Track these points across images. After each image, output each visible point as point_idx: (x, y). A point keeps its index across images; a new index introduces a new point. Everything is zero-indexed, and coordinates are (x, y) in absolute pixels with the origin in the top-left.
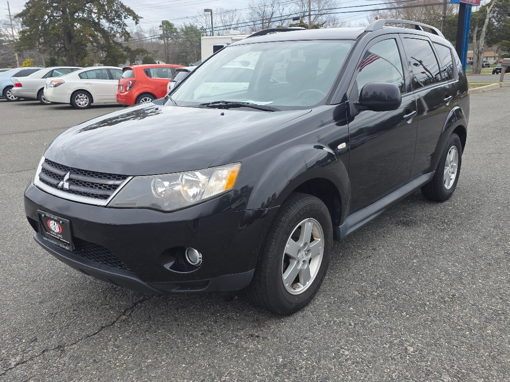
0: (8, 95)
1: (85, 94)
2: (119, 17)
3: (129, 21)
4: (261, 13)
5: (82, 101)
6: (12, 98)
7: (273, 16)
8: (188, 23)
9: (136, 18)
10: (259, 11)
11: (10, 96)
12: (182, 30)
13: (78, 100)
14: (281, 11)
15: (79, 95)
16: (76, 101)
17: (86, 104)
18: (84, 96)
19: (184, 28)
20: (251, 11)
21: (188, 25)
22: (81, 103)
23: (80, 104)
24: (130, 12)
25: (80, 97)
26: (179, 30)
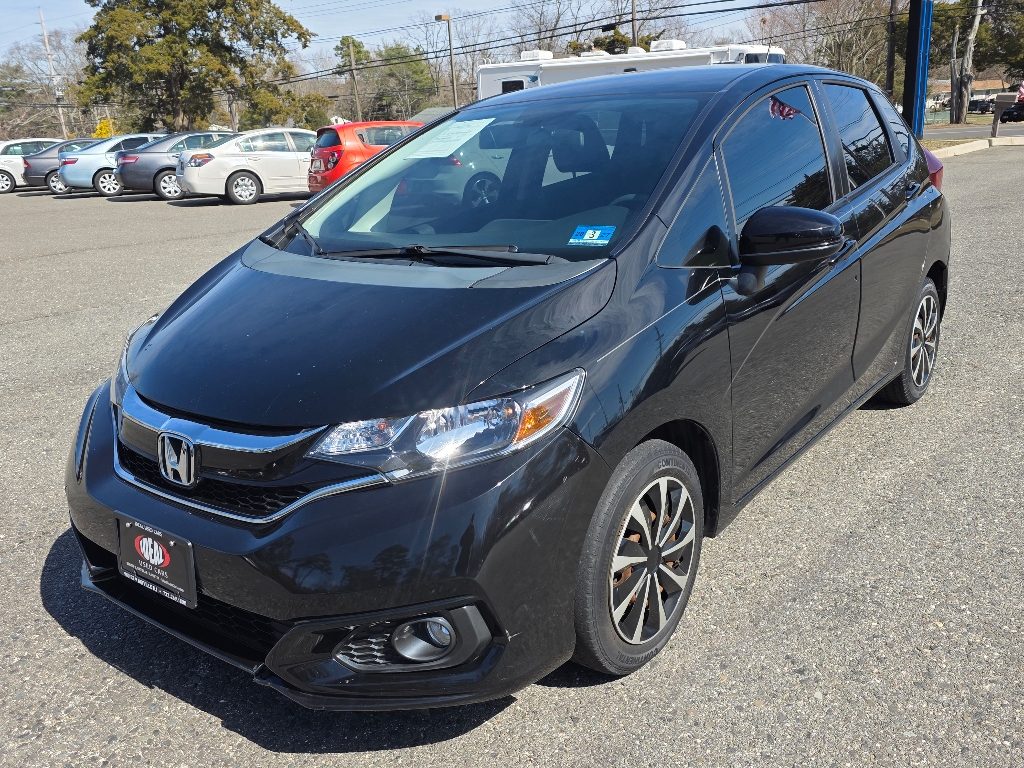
0: (101, 185)
1: (250, 178)
2: (273, 35)
3: (290, 41)
4: (536, 15)
5: (244, 191)
6: (109, 189)
7: (561, 24)
8: (390, 40)
9: (304, 37)
10: (533, 12)
11: (104, 187)
12: (380, 54)
13: (238, 189)
14: (575, 11)
15: (239, 180)
16: (235, 190)
17: (251, 195)
18: (248, 181)
19: (383, 49)
20: (515, 13)
21: (391, 44)
22: (243, 193)
23: (240, 196)
24: (291, 25)
25: (241, 183)
26: (373, 56)
